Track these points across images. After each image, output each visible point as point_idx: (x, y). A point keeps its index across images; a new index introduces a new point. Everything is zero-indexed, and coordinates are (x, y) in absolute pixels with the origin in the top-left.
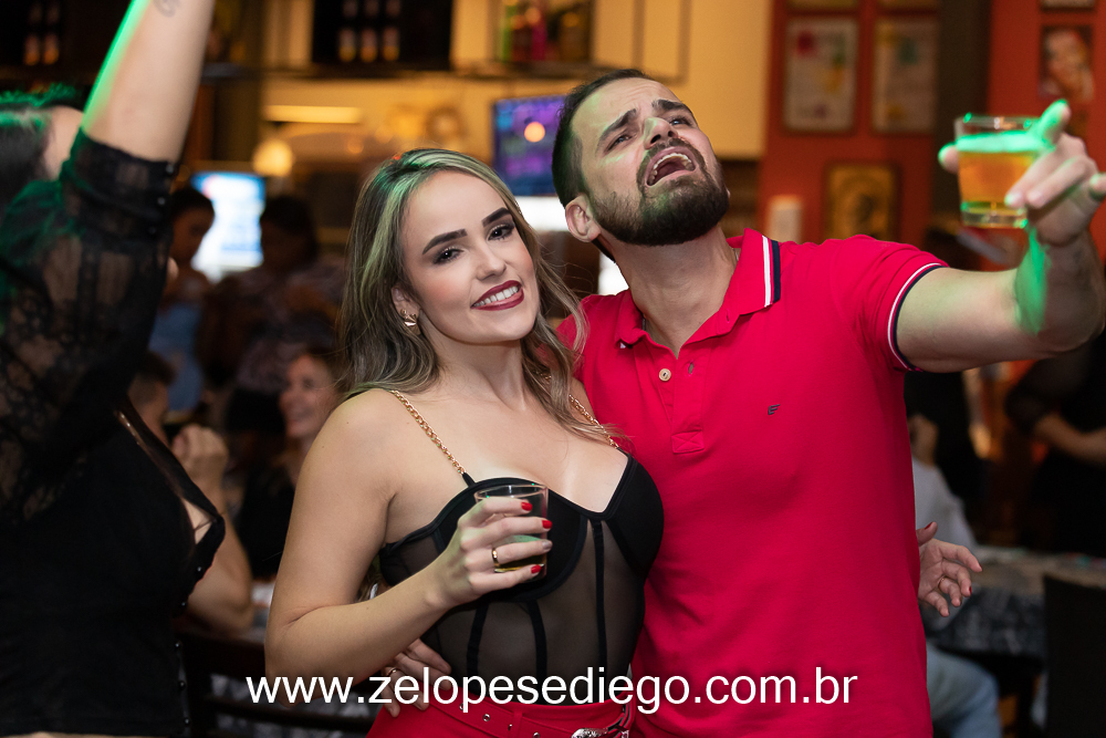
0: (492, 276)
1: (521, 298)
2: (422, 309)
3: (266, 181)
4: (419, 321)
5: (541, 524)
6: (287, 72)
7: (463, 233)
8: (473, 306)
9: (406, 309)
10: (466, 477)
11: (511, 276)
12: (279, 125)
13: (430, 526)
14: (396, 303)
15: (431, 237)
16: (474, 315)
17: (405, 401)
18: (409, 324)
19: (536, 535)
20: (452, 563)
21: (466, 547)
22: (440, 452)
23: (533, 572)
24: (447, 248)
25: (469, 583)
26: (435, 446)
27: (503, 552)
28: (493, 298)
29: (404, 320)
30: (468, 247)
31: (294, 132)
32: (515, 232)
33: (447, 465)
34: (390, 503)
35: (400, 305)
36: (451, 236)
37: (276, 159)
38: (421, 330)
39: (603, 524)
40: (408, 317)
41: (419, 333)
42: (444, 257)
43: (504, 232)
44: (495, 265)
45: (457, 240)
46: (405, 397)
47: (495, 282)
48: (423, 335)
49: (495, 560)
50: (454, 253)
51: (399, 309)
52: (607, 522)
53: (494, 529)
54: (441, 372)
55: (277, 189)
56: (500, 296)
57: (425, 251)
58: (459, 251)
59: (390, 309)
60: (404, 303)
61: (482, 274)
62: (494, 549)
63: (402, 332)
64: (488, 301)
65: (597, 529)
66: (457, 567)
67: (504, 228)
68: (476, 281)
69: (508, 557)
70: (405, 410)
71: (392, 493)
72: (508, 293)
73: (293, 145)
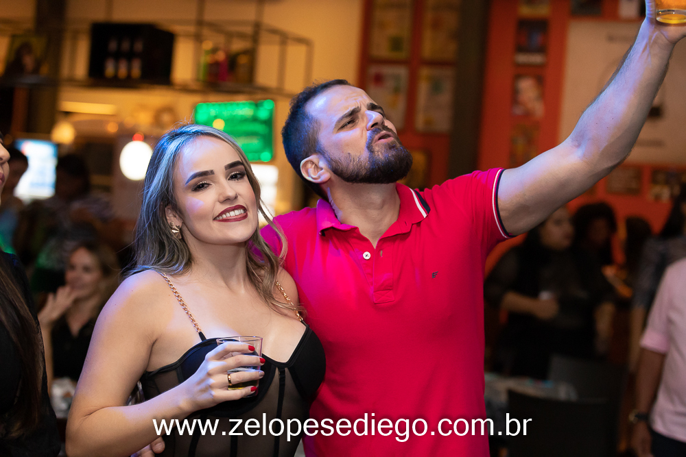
0: (228, 200)
1: (245, 217)
2: (184, 223)
3: (58, 146)
4: (181, 230)
5: (259, 360)
6: (74, 82)
7: (212, 172)
8: (215, 219)
9: (174, 222)
10: (201, 335)
11: (240, 202)
12: (68, 114)
13: (175, 364)
14: (168, 218)
15: (192, 173)
16: (215, 225)
17: (169, 281)
18: (174, 231)
19: (255, 368)
20: (200, 382)
21: (211, 372)
22: (187, 317)
23: (252, 391)
24: (201, 182)
25: (211, 394)
26: (185, 312)
27: (235, 377)
28: (228, 215)
29: (172, 229)
30: (214, 182)
31: (77, 118)
32: (246, 178)
33: (191, 326)
34: (154, 344)
35: (170, 219)
36: (204, 174)
37: (65, 133)
38: (182, 236)
39: (286, 370)
40: (174, 227)
41: (180, 238)
42: (199, 188)
43: (239, 176)
44: (231, 193)
45: (209, 176)
46: (169, 278)
47: (230, 204)
48: (183, 240)
49: (230, 381)
50: (205, 186)
51: (169, 222)
52: (289, 369)
53: (230, 361)
54: (193, 264)
55: (65, 151)
56: (232, 214)
57: (187, 182)
58: (209, 184)
59: (163, 221)
60: (172, 218)
61: (222, 199)
62: (229, 375)
63: (169, 235)
64: (224, 216)
65: (282, 373)
66: (203, 386)
67: (239, 174)
68: (218, 203)
69: (238, 380)
70: (168, 287)
71: (154, 338)
72: (237, 212)
73: (76, 126)
